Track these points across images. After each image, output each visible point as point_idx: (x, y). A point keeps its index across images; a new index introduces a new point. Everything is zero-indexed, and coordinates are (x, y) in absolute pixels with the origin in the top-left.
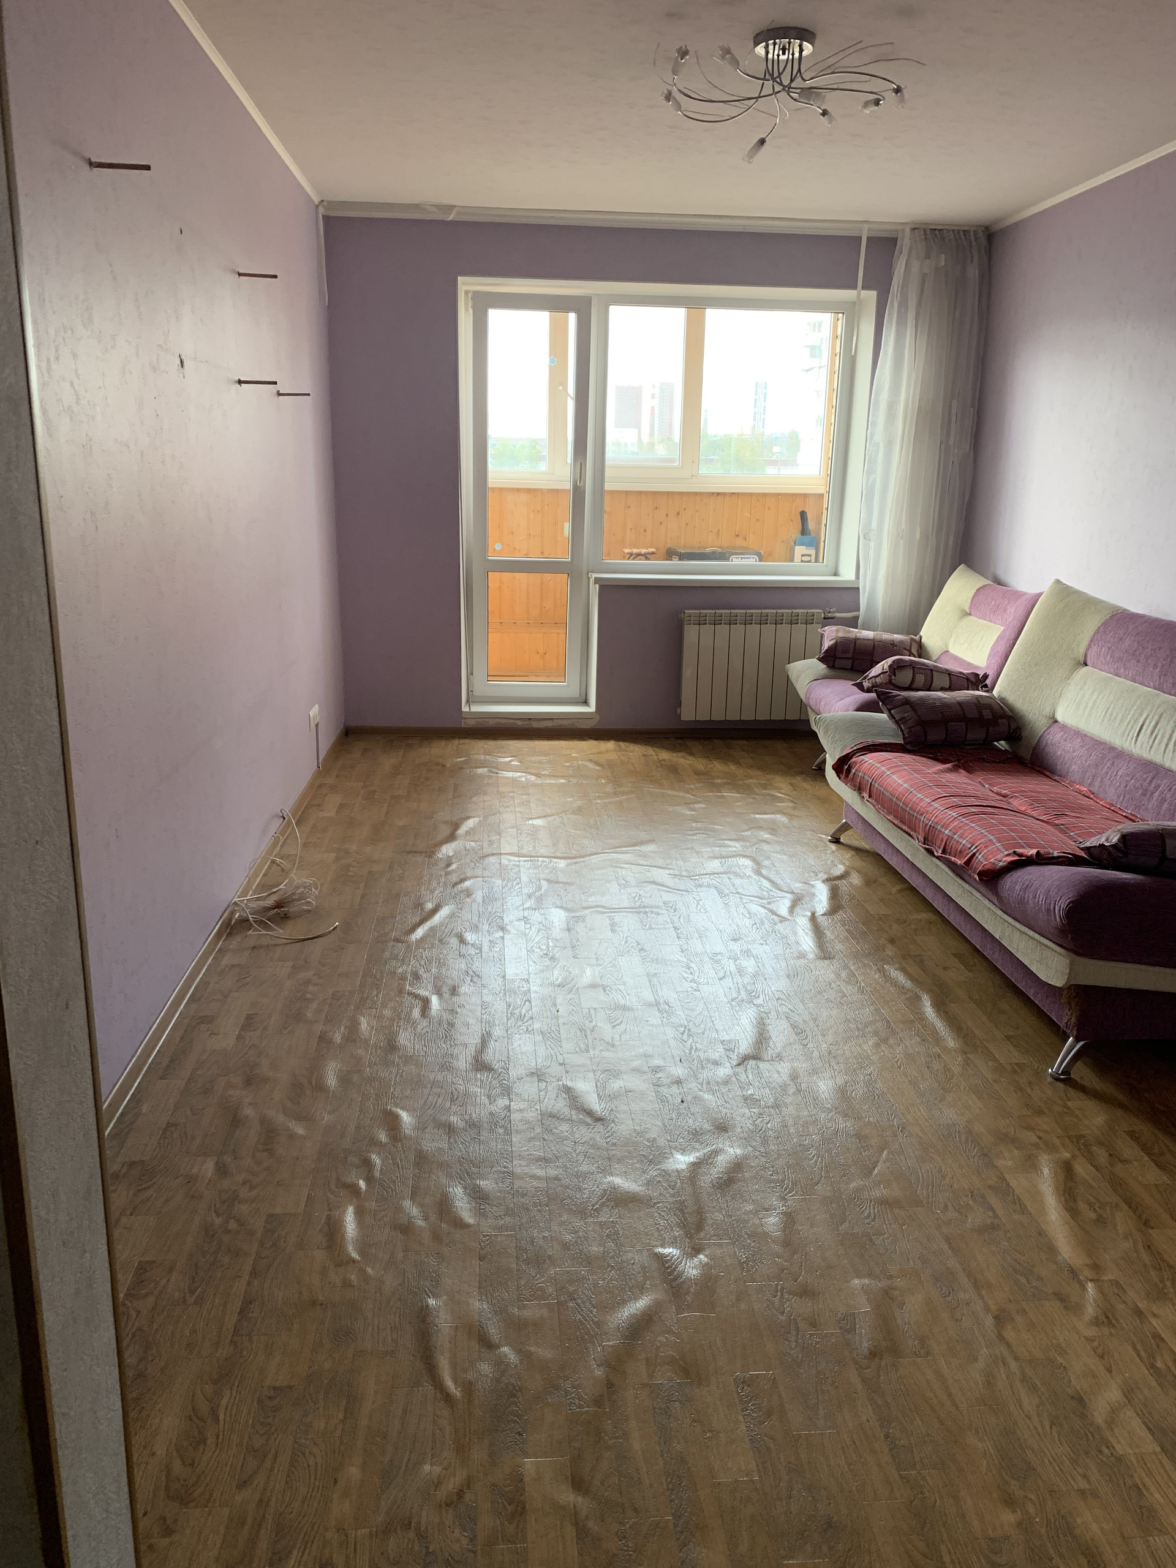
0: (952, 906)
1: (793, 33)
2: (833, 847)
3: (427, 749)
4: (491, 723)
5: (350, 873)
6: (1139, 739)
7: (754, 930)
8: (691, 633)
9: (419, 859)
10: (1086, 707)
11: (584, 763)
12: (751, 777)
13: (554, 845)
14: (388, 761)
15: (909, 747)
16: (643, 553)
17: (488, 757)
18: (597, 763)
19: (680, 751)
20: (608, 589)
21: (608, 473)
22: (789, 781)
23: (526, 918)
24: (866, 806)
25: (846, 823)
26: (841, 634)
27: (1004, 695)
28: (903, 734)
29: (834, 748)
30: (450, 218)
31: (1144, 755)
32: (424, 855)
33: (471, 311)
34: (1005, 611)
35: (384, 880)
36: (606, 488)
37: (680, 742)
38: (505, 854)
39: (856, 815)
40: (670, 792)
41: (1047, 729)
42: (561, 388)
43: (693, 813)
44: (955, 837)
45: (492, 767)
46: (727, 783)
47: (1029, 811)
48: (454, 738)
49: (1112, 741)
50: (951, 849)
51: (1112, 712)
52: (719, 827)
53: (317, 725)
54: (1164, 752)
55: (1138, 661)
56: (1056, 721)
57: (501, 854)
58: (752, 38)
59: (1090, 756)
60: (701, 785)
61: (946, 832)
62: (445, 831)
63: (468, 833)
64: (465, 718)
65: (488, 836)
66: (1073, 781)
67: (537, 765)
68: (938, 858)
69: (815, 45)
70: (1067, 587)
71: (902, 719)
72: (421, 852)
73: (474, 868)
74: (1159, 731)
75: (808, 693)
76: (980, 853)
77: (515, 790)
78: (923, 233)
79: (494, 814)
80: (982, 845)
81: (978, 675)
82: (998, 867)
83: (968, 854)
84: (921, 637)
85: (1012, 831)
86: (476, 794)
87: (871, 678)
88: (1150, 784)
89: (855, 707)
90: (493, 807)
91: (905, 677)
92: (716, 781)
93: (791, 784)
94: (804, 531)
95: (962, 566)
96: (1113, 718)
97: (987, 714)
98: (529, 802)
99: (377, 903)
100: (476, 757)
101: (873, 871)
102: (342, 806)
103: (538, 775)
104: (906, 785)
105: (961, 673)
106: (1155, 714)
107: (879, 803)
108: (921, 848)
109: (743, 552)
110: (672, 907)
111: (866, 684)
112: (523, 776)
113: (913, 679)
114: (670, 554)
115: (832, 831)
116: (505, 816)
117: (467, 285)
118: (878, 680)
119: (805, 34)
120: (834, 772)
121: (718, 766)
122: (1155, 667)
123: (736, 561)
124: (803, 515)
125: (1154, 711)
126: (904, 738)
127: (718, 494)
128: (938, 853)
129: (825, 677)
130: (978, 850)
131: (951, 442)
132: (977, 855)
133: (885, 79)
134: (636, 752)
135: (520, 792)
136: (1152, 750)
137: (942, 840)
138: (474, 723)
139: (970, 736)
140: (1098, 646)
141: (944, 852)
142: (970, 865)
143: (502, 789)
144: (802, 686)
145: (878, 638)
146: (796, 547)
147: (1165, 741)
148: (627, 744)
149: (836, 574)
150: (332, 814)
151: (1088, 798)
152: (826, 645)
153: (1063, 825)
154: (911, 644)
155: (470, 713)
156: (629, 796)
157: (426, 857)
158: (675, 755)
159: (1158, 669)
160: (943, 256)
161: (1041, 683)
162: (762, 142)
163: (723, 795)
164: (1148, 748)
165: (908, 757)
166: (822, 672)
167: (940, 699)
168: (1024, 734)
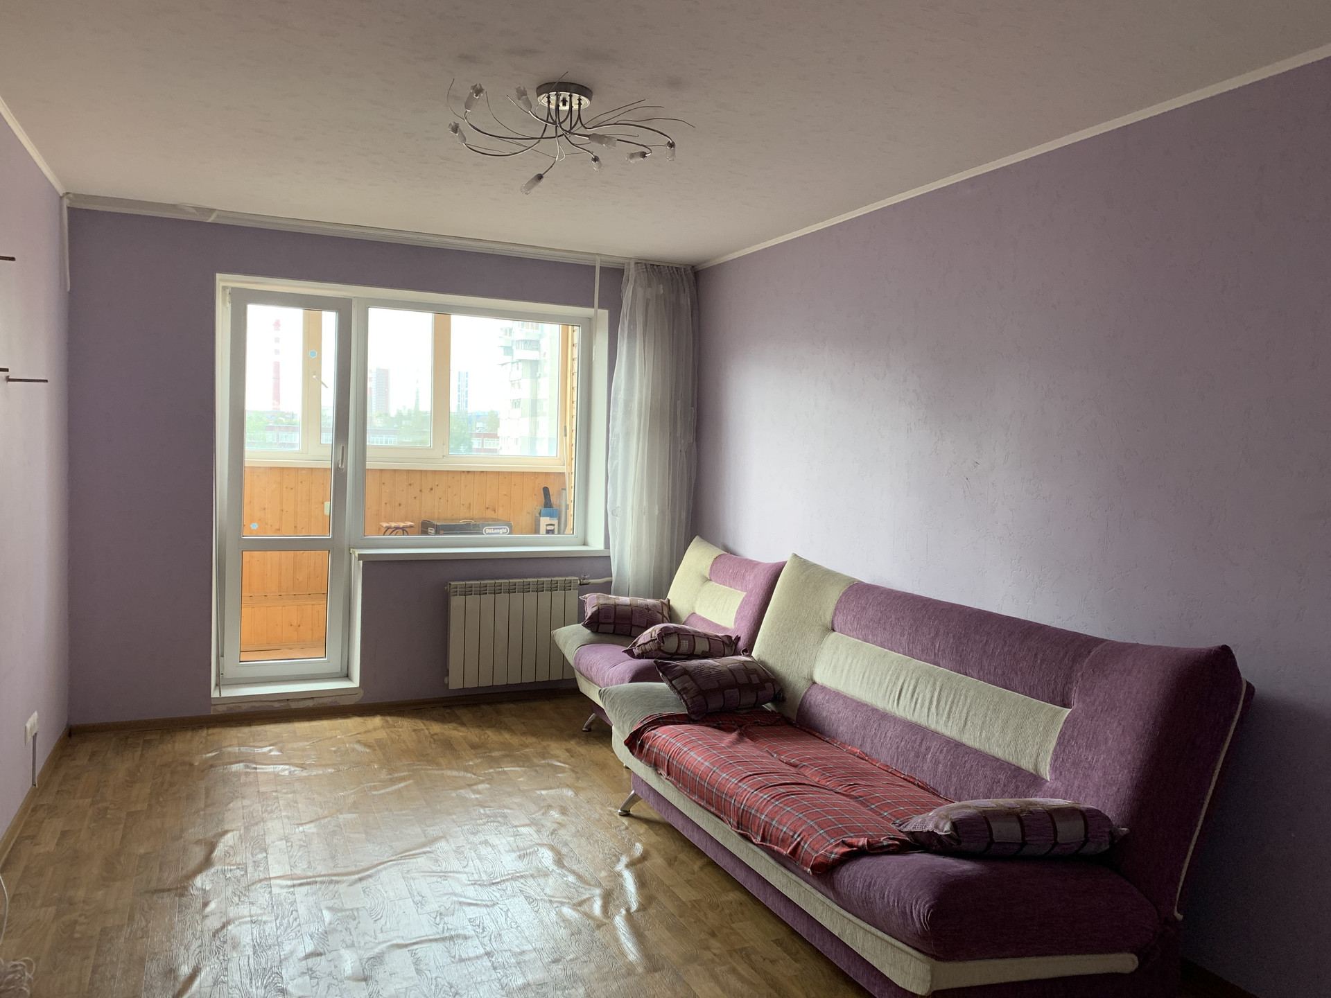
0: (769, 891)
1: (573, 88)
2: (625, 821)
3: (170, 746)
4: (244, 708)
5: (77, 935)
6: (901, 702)
7: (573, 944)
8: (456, 602)
9: (167, 899)
10: (842, 671)
11: (352, 745)
12: (527, 746)
13: (333, 858)
14: (121, 766)
15: (693, 717)
16: (401, 526)
17: (243, 749)
18: (366, 745)
19: (450, 722)
20: (373, 566)
21: (369, 453)
22: (564, 747)
23: (311, 969)
24: (664, 782)
25: (635, 794)
26: (602, 601)
27: (764, 658)
28: (686, 704)
29: (623, 722)
30: (209, 221)
31: (908, 718)
32: (172, 894)
33: (229, 305)
34: (744, 578)
35: (122, 940)
36: (368, 467)
37: (448, 711)
38: (275, 878)
39: (646, 788)
40: (449, 773)
41: (808, 690)
42: (314, 377)
43: (478, 796)
44: (774, 823)
45: (251, 761)
46: (504, 756)
47: (823, 782)
48: (201, 727)
49: (874, 703)
50: (771, 835)
51: (869, 677)
52: (509, 811)
53: (34, 737)
54: (928, 716)
55: (885, 629)
56: (814, 683)
57: (270, 879)
58: (536, 89)
59: (856, 716)
60: (479, 760)
61: (763, 817)
62: (198, 853)
63: (227, 854)
64: (215, 705)
65: (252, 854)
66: (843, 741)
67: (300, 753)
68: (757, 845)
69: (593, 99)
70: (805, 561)
71: (684, 689)
72: (169, 890)
73: (238, 904)
74: (919, 695)
75: (576, 658)
76: (805, 843)
77: (279, 788)
78: (644, 267)
79: (256, 824)
80: (804, 833)
81: (731, 637)
82: (831, 860)
83: (792, 843)
84: (669, 601)
85: (828, 812)
86: (232, 799)
87: (640, 645)
88: (920, 745)
89: (628, 676)
90: (255, 814)
91: (671, 644)
92: (493, 754)
93: (567, 750)
94: (548, 503)
95: (697, 538)
96: (871, 681)
97: (755, 679)
98: (296, 802)
99: (113, 977)
100: (229, 749)
101: (672, 846)
102: (64, 834)
103: (303, 767)
104: (707, 764)
105: (717, 636)
106: (911, 679)
107: (679, 782)
108: (733, 832)
109: (495, 522)
110: (479, 926)
111: (636, 651)
112: (284, 770)
113: (678, 647)
114: (425, 527)
115: (621, 803)
116: (270, 824)
117: (224, 281)
118: (648, 647)
119: (584, 91)
120: (626, 748)
121: (492, 736)
122: (902, 635)
123: (490, 532)
124: (546, 490)
125: (909, 676)
126: (688, 709)
127: (468, 472)
128: (758, 840)
129: (591, 642)
130: (802, 839)
131: (678, 434)
132: (802, 844)
133: (662, 134)
134: (405, 727)
135: (285, 791)
136: (916, 713)
137: (759, 826)
138: (226, 709)
139: (744, 701)
140: (844, 614)
141: (763, 839)
142: (797, 855)
143: (262, 789)
144: (570, 652)
145: (634, 603)
146: (541, 518)
147: (927, 704)
148: (395, 718)
149: (585, 544)
150: (51, 847)
151: (862, 759)
152: (589, 611)
153: (861, 797)
154: (662, 607)
155: (220, 698)
156: (408, 783)
157: (176, 895)
158: (446, 726)
159: (906, 637)
160: (661, 286)
161: (796, 647)
162: (540, 177)
163: (505, 771)
164: (912, 711)
165: (696, 729)
166: (588, 638)
167: (713, 667)
168: (787, 696)
